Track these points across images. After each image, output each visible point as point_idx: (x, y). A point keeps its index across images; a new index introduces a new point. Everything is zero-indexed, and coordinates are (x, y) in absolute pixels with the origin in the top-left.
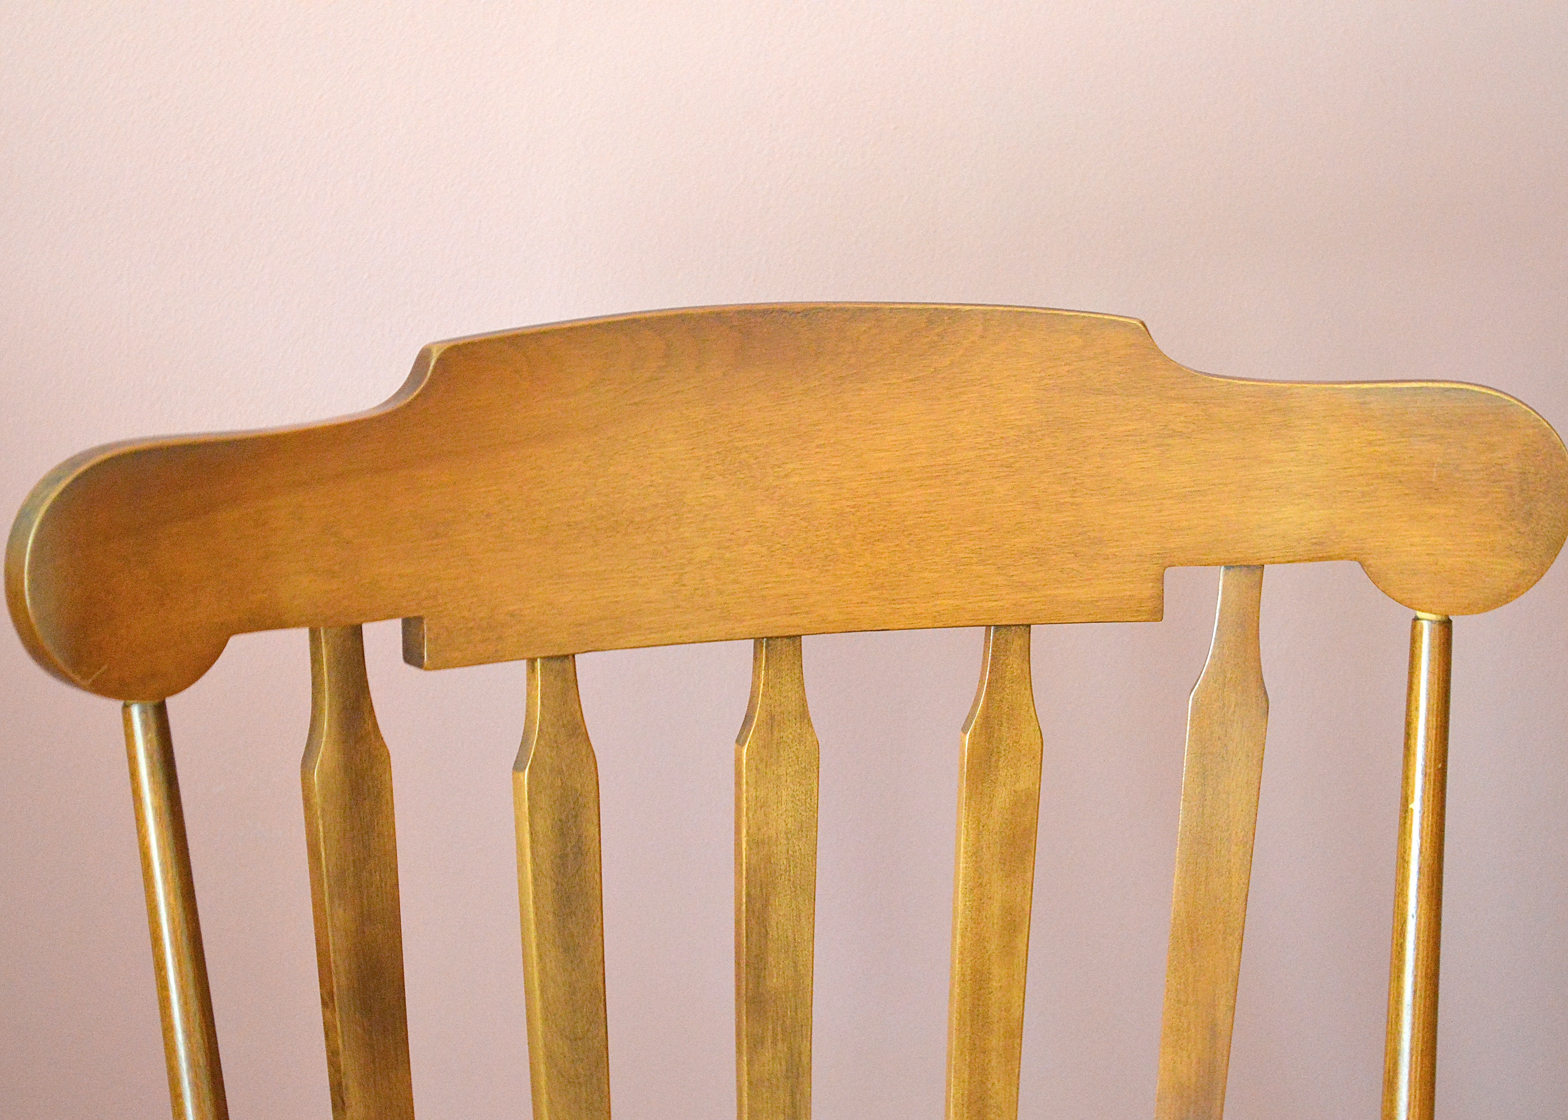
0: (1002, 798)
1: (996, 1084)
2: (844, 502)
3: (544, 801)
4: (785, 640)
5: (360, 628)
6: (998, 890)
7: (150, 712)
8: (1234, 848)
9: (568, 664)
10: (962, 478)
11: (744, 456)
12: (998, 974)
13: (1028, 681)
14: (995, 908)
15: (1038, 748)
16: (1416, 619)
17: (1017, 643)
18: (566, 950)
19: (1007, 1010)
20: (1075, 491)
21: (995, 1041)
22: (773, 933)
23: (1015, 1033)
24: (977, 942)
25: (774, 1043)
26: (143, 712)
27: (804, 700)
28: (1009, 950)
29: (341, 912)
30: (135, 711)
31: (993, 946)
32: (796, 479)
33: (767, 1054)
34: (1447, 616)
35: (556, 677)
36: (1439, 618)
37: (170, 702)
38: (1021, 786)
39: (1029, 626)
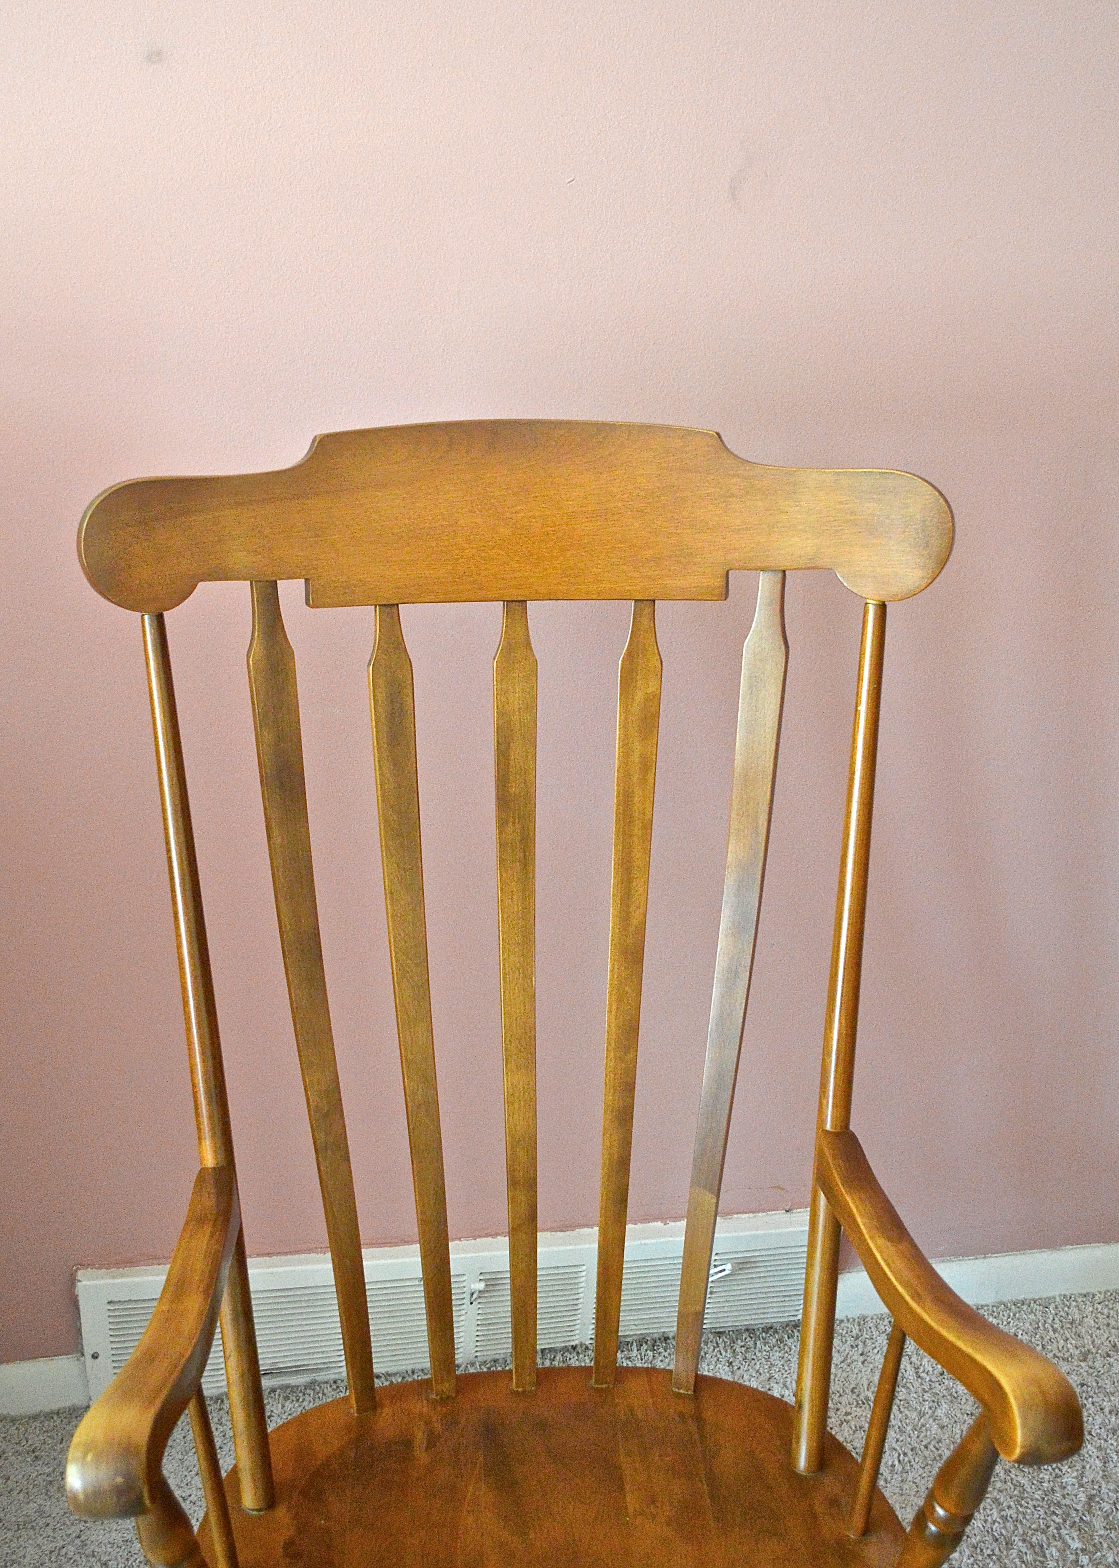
0: (639, 696)
1: (637, 854)
2: (549, 529)
3: (381, 682)
4: (517, 603)
5: (276, 581)
6: (637, 747)
7: (154, 618)
8: (767, 730)
9: (394, 609)
10: (616, 517)
11: (493, 501)
12: (638, 792)
13: (653, 632)
14: (636, 758)
15: (659, 669)
16: (867, 604)
17: (647, 611)
18: (395, 765)
19: (644, 814)
20: (678, 526)
21: (637, 831)
22: (512, 763)
23: (648, 827)
24: (625, 776)
25: (514, 823)
26: (150, 618)
27: (528, 636)
28: (643, 781)
29: (265, 733)
30: (146, 617)
31: (635, 778)
32: (522, 514)
33: (510, 828)
34: (884, 602)
35: (387, 617)
36: (877, 603)
37: (166, 614)
38: (650, 690)
39: (654, 601)
